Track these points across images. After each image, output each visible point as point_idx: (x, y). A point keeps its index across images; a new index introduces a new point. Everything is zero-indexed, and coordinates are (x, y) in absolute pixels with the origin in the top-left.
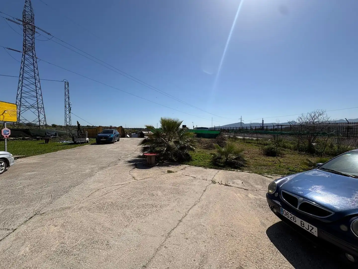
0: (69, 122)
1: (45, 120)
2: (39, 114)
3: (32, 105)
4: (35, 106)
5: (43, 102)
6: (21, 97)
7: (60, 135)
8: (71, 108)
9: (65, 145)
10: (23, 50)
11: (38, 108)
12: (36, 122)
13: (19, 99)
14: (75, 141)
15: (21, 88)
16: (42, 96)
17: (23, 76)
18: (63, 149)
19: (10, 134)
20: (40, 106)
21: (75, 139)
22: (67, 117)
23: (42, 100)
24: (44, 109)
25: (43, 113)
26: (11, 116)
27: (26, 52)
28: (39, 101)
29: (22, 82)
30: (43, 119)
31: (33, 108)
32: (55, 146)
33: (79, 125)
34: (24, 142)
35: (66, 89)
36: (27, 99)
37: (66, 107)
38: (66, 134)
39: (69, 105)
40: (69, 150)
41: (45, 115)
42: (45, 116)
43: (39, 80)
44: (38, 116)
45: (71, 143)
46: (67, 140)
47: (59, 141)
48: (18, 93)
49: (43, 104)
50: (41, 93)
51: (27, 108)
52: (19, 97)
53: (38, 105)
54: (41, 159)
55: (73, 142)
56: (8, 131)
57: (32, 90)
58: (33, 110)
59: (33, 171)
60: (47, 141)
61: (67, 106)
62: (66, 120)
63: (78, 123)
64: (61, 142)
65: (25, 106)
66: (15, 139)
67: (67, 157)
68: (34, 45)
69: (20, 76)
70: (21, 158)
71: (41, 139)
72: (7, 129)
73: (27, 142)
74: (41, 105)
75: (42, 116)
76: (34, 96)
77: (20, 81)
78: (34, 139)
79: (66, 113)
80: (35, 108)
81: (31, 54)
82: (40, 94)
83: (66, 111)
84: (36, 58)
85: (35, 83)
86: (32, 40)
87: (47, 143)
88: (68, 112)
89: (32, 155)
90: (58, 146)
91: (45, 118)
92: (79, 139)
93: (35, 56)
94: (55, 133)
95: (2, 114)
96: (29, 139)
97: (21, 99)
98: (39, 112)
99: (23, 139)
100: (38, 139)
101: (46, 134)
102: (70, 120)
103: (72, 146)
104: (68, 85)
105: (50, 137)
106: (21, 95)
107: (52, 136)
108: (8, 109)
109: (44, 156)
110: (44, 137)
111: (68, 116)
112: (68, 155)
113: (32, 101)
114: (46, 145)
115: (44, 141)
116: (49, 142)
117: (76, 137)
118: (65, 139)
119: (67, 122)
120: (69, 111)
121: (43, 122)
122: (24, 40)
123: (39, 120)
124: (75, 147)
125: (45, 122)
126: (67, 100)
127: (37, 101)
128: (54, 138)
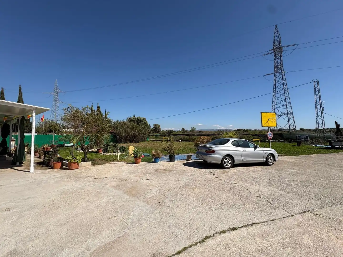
0: (322, 124)
1: (294, 125)
2: (288, 120)
3: (283, 113)
4: (285, 113)
5: (291, 108)
6: (275, 108)
7: (312, 138)
8: (323, 107)
9: (320, 149)
10: (275, 71)
11: (288, 115)
12: (287, 127)
13: (274, 110)
14: (334, 145)
15: (274, 101)
16: (290, 103)
17: (275, 91)
18: (319, 153)
19: (272, 137)
20: (289, 113)
21: (333, 143)
22: (319, 119)
23: (291, 107)
24: (293, 114)
25: (292, 118)
26: (272, 123)
27: (277, 71)
28: (288, 108)
29: (275, 96)
30: (293, 124)
31: (284, 115)
32: (308, 149)
33: (338, 126)
34: (279, 143)
35: (316, 89)
36: (279, 109)
37: (317, 108)
38: (319, 137)
39: (320, 105)
40: (327, 155)
41: (294, 119)
42: (294, 121)
43: (288, 90)
44: (288, 121)
45: (327, 147)
46: (321, 144)
47: (312, 144)
48: (273, 105)
49: (292, 110)
50: (290, 100)
51: (279, 116)
52: (274, 108)
53: (287, 112)
54: (298, 160)
55: (331, 147)
56: (271, 134)
57: (283, 100)
58: (284, 117)
59: (294, 169)
60: (299, 144)
61: (319, 106)
62: (317, 122)
63: (336, 123)
64: (314, 146)
65: (278, 115)
66: (273, 141)
67: (326, 162)
68: (282, 63)
69: (273, 92)
70: (280, 156)
71: (293, 142)
72: (271, 133)
73: (282, 144)
74: (290, 111)
75: (291, 121)
76: (284, 105)
77: (273, 95)
78: (287, 141)
79: (317, 115)
80: (285, 115)
81: (280, 71)
82: (289, 102)
83: (317, 113)
84: (284, 72)
85: (285, 94)
86: (280, 59)
87: (299, 146)
88: (319, 113)
89: (288, 155)
90: (311, 149)
91: (294, 122)
92: (339, 143)
93: (283, 71)
94: (306, 136)
95: (267, 122)
96: (283, 141)
97: (275, 109)
98: (289, 118)
99: (279, 141)
100: (290, 142)
101: (297, 138)
102: (323, 121)
103: (330, 151)
104: (318, 84)
105: (301, 140)
106: (275, 106)
107: (303, 139)
108: (270, 117)
109: (299, 157)
110: (296, 140)
111: (320, 117)
112: (328, 161)
113: (283, 110)
114: (298, 147)
115: (296, 144)
116: (301, 145)
117: (335, 141)
118: (319, 142)
119: (319, 124)
120: (321, 112)
121: (292, 126)
122: (275, 63)
123: (289, 124)
124: (335, 152)
125: (294, 126)
126: (318, 100)
127: (287, 109)
128: (305, 141)
